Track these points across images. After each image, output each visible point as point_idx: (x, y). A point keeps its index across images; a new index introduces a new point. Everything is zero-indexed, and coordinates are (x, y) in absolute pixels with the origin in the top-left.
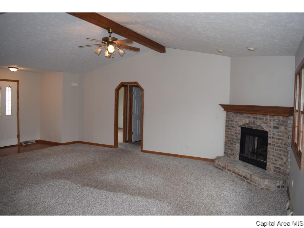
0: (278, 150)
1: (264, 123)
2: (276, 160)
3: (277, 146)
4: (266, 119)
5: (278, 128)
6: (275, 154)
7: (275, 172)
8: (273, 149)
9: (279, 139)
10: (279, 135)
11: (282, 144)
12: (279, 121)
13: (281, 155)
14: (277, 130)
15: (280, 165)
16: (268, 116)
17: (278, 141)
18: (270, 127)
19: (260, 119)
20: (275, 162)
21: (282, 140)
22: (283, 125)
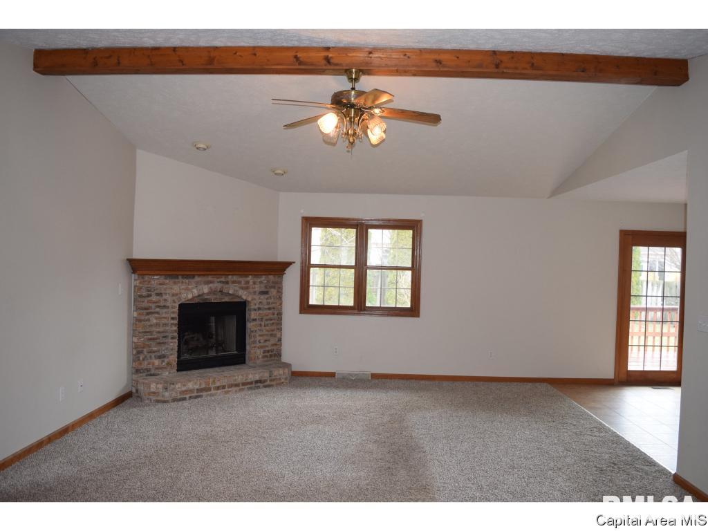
0: (268, 325)
1: (242, 288)
2: (266, 341)
3: (267, 320)
4: (248, 282)
5: (266, 293)
6: (265, 332)
7: (266, 359)
8: (261, 325)
9: (269, 309)
10: (268, 303)
11: (274, 314)
12: (268, 282)
13: (273, 331)
14: (266, 296)
15: (273, 345)
16: (250, 277)
17: (268, 311)
18: (255, 293)
19: (234, 282)
20: (265, 344)
21: (274, 308)
22: (274, 287)
